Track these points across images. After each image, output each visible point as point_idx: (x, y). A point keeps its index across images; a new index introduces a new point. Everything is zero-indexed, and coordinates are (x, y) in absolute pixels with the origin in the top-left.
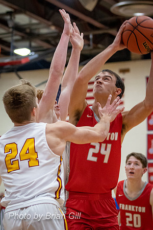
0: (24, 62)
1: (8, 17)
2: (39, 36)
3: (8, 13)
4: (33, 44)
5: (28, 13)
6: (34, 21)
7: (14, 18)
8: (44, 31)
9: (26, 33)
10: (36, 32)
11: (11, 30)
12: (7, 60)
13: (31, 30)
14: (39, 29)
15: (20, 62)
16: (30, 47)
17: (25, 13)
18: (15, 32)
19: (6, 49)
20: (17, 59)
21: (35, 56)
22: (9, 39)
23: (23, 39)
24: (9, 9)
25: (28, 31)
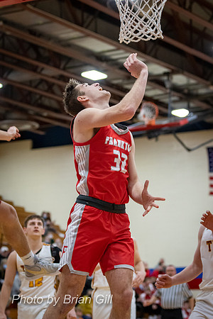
0: (182, 123)
1: (165, 78)
2: (197, 96)
3: (166, 74)
4: (192, 105)
5: (186, 73)
6: (192, 81)
7: (172, 78)
8: (202, 91)
9: (185, 94)
10: (195, 92)
11: (168, 91)
12: (165, 122)
13: (189, 90)
14: (197, 89)
15: (179, 124)
16: (188, 108)
17: (182, 73)
18: (173, 93)
19: (164, 110)
20: (175, 120)
21: (194, 117)
22: (166, 100)
23: (181, 100)
24: (166, 70)
25: (186, 91)
